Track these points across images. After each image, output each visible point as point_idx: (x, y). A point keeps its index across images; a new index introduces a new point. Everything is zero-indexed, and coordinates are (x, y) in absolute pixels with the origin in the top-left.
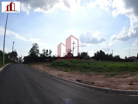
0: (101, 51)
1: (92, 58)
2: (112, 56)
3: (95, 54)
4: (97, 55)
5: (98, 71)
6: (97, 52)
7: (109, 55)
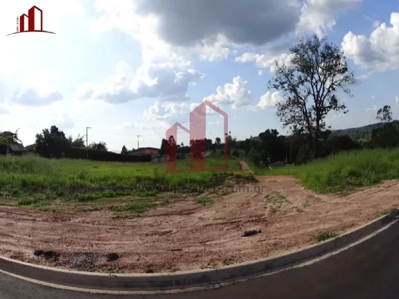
0: (54, 129)
1: (30, 148)
2: (84, 146)
3: (38, 136)
4: (43, 139)
5: (76, 196)
6: (44, 133)
7: (73, 141)
